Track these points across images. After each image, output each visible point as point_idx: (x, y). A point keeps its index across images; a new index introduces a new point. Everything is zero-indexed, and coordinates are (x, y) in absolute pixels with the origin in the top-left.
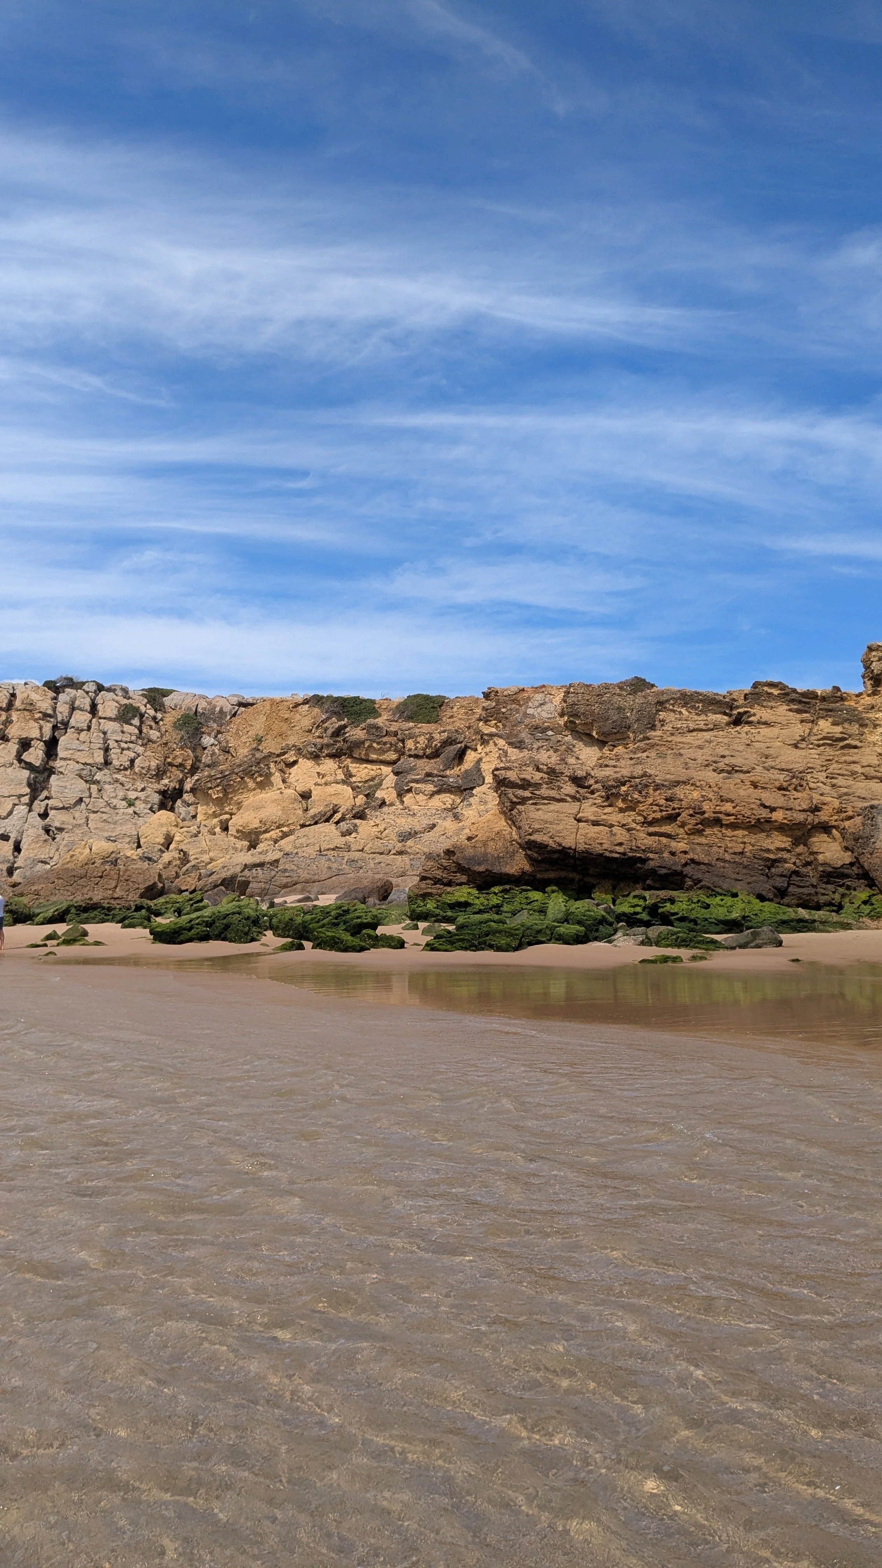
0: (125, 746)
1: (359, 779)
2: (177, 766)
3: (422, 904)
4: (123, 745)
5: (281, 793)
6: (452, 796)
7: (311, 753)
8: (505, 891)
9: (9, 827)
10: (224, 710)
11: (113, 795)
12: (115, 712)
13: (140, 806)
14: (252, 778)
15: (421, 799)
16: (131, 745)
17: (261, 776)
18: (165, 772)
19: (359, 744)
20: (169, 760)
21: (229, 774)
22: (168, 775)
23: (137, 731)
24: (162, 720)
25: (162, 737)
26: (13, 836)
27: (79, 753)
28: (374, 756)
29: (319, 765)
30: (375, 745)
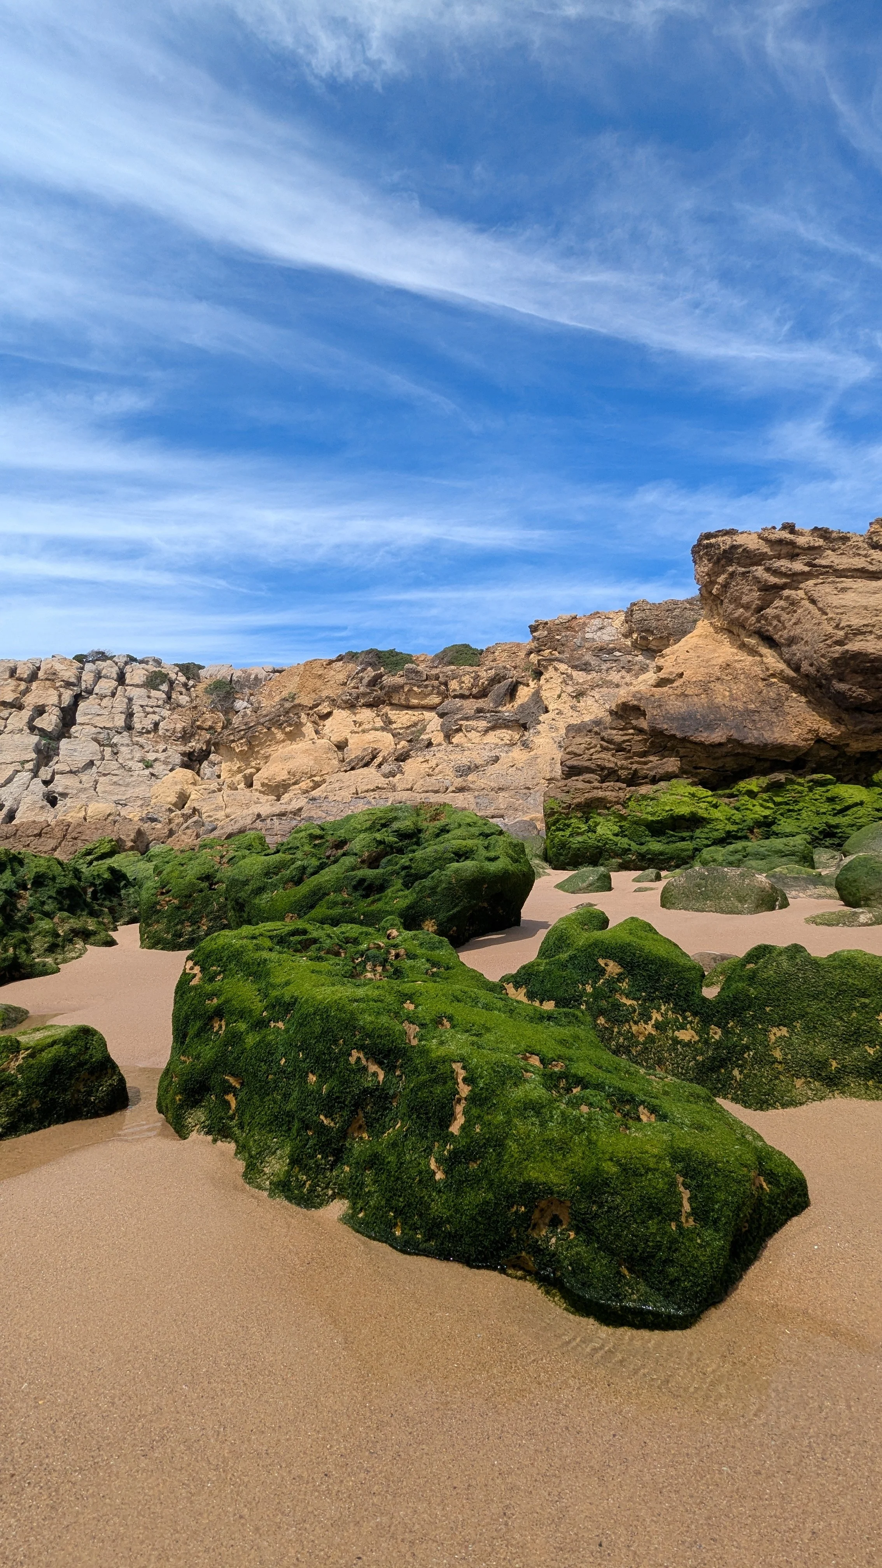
0: (151, 710)
1: (400, 726)
2: (206, 730)
3: (584, 827)
4: (149, 709)
5: (313, 743)
6: (510, 732)
7: (346, 702)
8: (775, 787)
9: (7, 796)
10: (259, 677)
11: (130, 756)
12: (144, 679)
13: (158, 768)
14: (280, 728)
15: (474, 736)
16: (157, 710)
17: (290, 725)
18: (193, 735)
19: (398, 688)
20: (198, 723)
21: (254, 726)
22: (197, 738)
23: (164, 696)
24: (194, 686)
25: (191, 701)
26: (8, 805)
27: (98, 718)
28: (414, 701)
29: (355, 714)
30: (415, 689)
